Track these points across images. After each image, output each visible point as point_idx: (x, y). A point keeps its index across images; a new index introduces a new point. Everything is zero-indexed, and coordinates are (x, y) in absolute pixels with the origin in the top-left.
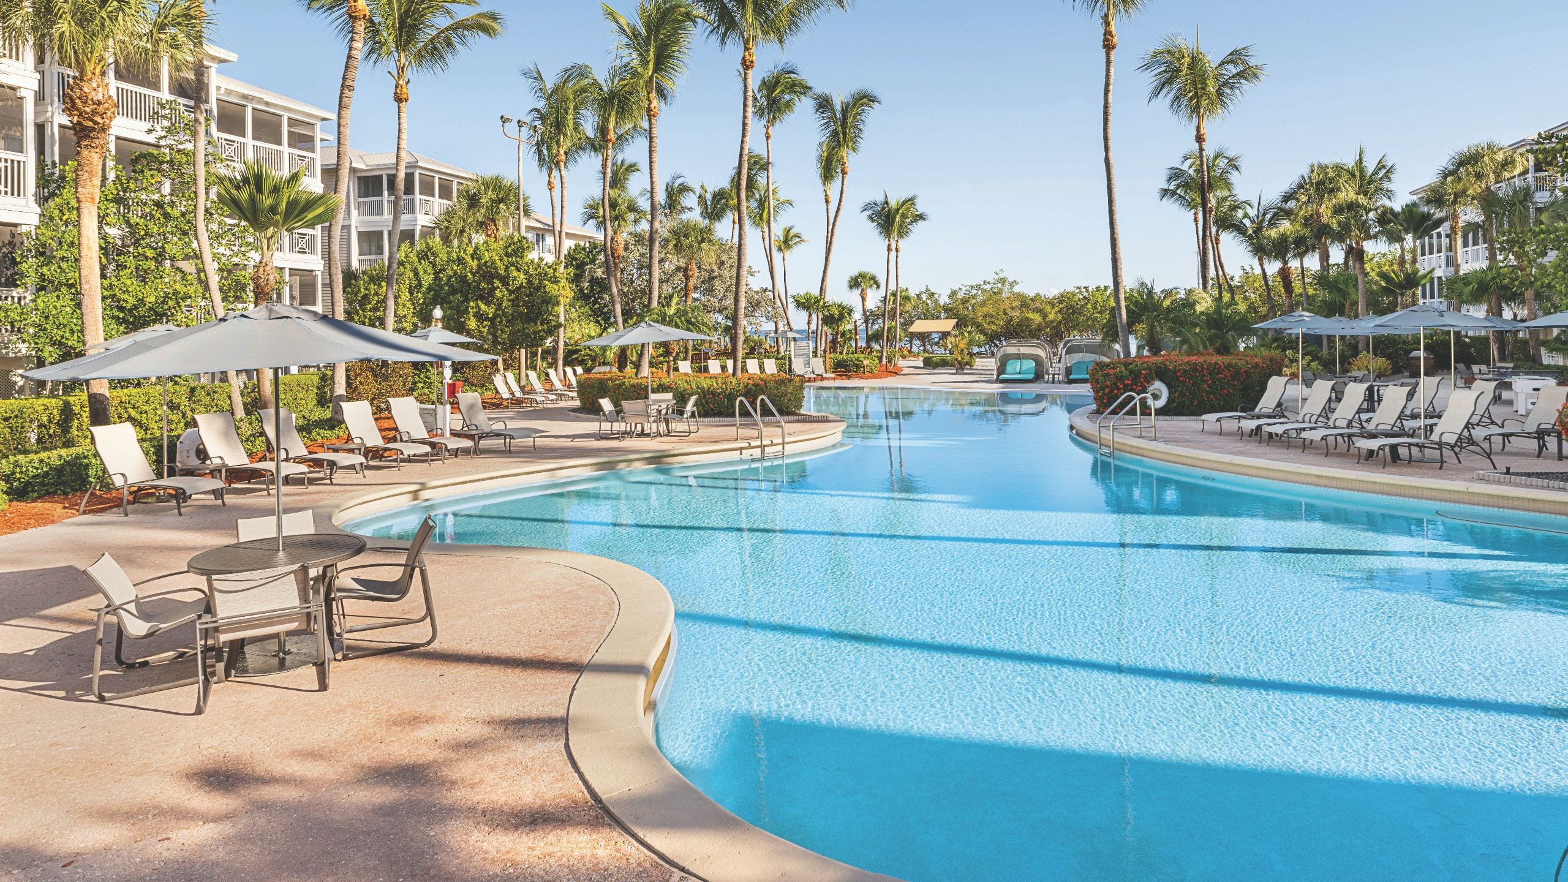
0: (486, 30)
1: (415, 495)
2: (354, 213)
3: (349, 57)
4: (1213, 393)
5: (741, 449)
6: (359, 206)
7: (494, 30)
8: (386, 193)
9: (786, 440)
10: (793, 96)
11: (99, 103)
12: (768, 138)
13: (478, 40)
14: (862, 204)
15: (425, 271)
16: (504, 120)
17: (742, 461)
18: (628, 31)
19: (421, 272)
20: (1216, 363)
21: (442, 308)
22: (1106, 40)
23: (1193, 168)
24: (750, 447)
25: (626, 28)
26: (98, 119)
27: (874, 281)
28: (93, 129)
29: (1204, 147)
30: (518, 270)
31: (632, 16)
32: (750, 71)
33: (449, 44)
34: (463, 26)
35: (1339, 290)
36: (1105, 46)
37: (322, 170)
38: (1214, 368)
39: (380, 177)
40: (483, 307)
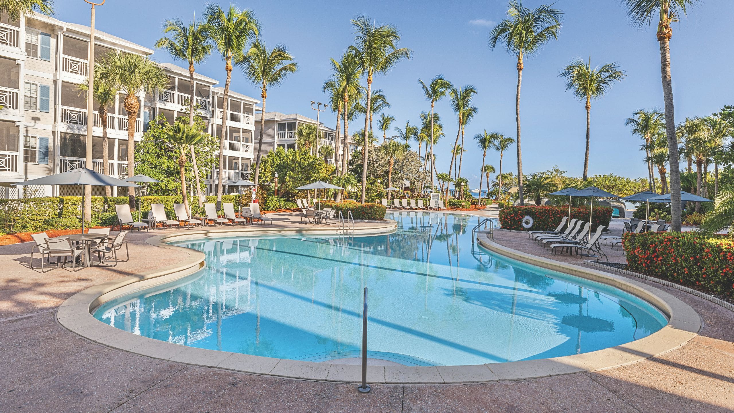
0: (291, 69)
1: (206, 234)
2: (276, 137)
3: (226, 84)
4: (554, 223)
5: (337, 230)
6: (278, 134)
7: (294, 70)
8: (287, 130)
9: (354, 228)
10: (444, 89)
11: (132, 104)
12: (432, 107)
13: (290, 74)
14: (475, 135)
15: (277, 160)
16: (312, 103)
17: (337, 235)
18: (339, 68)
19: (275, 160)
20: (556, 210)
21: (278, 174)
22: (518, 66)
23: (640, 119)
24: (340, 229)
25: (338, 67)
26: (132, 109)
27: (493, 169)
28: (131, 113)
29: (589, 112)
30: (305, 160)
31: (338, 63)
32: (370, 84)
33: (279, 75)
34: (284, 69)
35: (688, 181)
36: (518, 69)
37: (255, 122)
38: (555, 212)
39: (285, 123)
40: (292, 173)
